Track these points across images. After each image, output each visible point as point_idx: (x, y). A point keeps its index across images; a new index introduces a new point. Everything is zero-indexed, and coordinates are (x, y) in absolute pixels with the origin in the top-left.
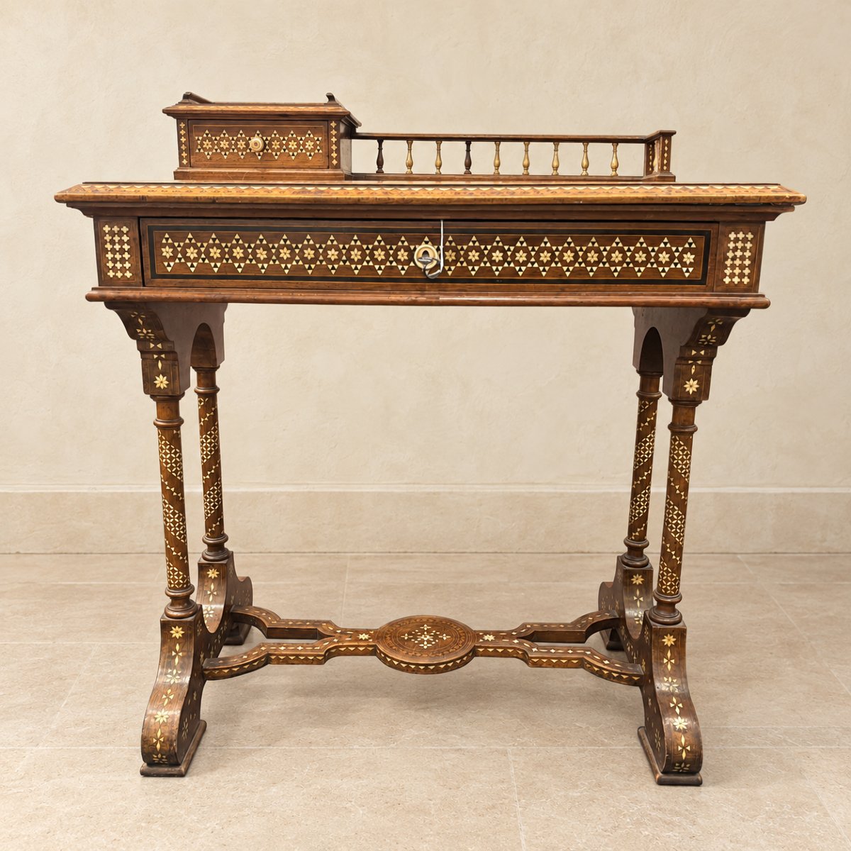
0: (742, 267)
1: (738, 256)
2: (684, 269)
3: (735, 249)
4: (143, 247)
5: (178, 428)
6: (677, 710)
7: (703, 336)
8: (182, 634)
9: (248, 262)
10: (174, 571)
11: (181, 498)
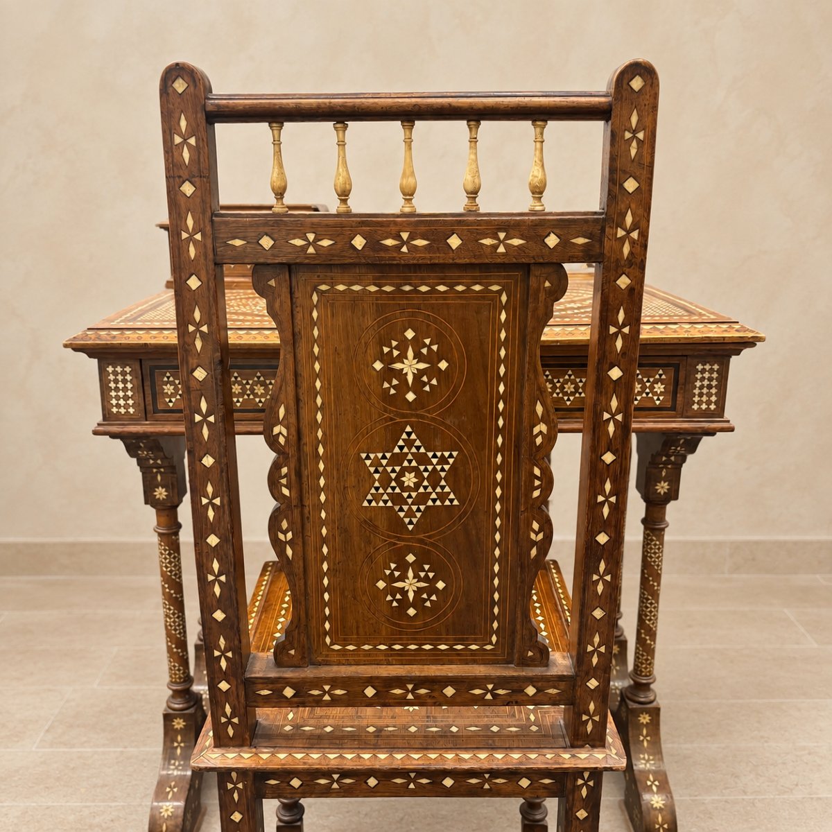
0: (709, 395)
1: (705, 385)
2: (655, 398)
3: (703, 379)
4: (145, 384)
5: (176, 534)
6: (654, 788)
7: (673, 448)
8: (184, 725)
9: (246, 397)
10: (174, 666)
11: (180, 599)
